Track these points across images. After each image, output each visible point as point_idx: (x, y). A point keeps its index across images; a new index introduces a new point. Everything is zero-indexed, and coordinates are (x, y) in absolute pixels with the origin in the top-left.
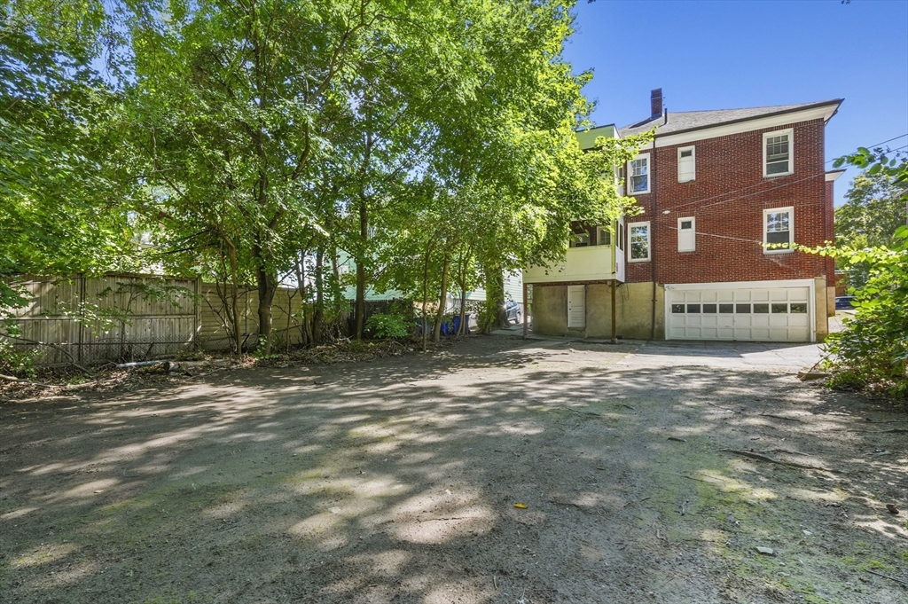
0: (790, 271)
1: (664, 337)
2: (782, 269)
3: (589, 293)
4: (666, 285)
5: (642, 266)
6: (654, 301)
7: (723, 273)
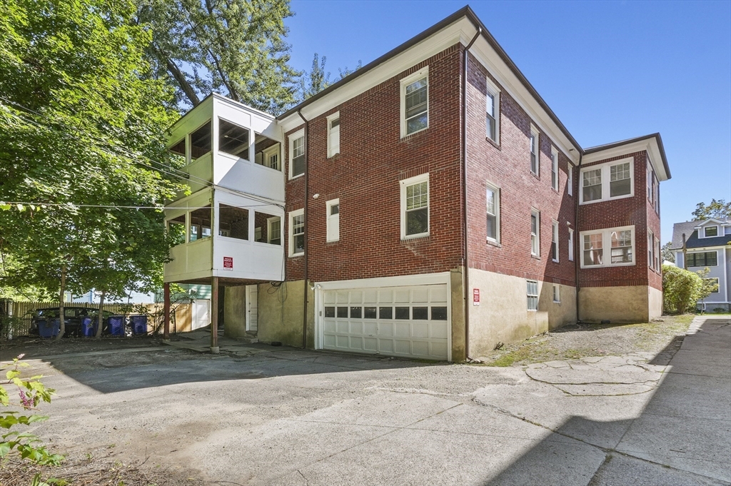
0: (425, 262)
1: (313, 346)
2: (416, 259)
3: (260, 293)
4: (316, 283)
5: (298, 262)
6: (306, 302)
7: (362, 267)
